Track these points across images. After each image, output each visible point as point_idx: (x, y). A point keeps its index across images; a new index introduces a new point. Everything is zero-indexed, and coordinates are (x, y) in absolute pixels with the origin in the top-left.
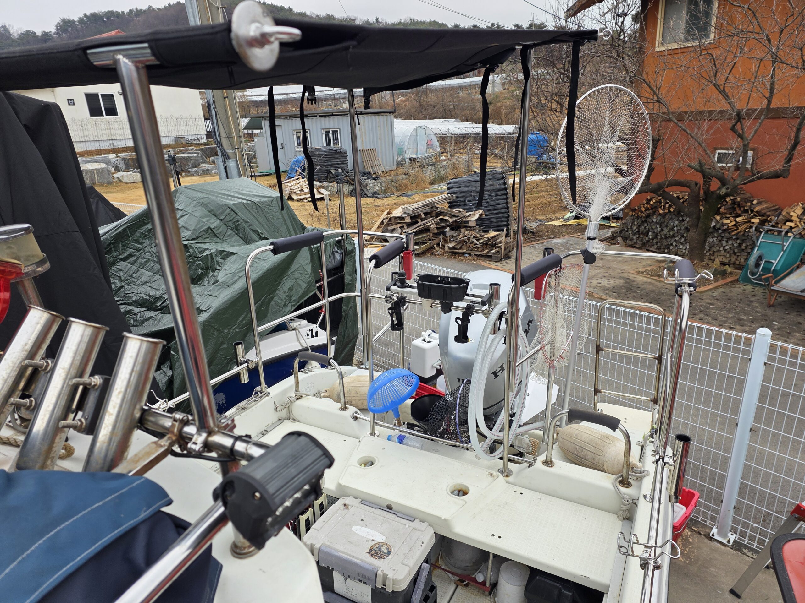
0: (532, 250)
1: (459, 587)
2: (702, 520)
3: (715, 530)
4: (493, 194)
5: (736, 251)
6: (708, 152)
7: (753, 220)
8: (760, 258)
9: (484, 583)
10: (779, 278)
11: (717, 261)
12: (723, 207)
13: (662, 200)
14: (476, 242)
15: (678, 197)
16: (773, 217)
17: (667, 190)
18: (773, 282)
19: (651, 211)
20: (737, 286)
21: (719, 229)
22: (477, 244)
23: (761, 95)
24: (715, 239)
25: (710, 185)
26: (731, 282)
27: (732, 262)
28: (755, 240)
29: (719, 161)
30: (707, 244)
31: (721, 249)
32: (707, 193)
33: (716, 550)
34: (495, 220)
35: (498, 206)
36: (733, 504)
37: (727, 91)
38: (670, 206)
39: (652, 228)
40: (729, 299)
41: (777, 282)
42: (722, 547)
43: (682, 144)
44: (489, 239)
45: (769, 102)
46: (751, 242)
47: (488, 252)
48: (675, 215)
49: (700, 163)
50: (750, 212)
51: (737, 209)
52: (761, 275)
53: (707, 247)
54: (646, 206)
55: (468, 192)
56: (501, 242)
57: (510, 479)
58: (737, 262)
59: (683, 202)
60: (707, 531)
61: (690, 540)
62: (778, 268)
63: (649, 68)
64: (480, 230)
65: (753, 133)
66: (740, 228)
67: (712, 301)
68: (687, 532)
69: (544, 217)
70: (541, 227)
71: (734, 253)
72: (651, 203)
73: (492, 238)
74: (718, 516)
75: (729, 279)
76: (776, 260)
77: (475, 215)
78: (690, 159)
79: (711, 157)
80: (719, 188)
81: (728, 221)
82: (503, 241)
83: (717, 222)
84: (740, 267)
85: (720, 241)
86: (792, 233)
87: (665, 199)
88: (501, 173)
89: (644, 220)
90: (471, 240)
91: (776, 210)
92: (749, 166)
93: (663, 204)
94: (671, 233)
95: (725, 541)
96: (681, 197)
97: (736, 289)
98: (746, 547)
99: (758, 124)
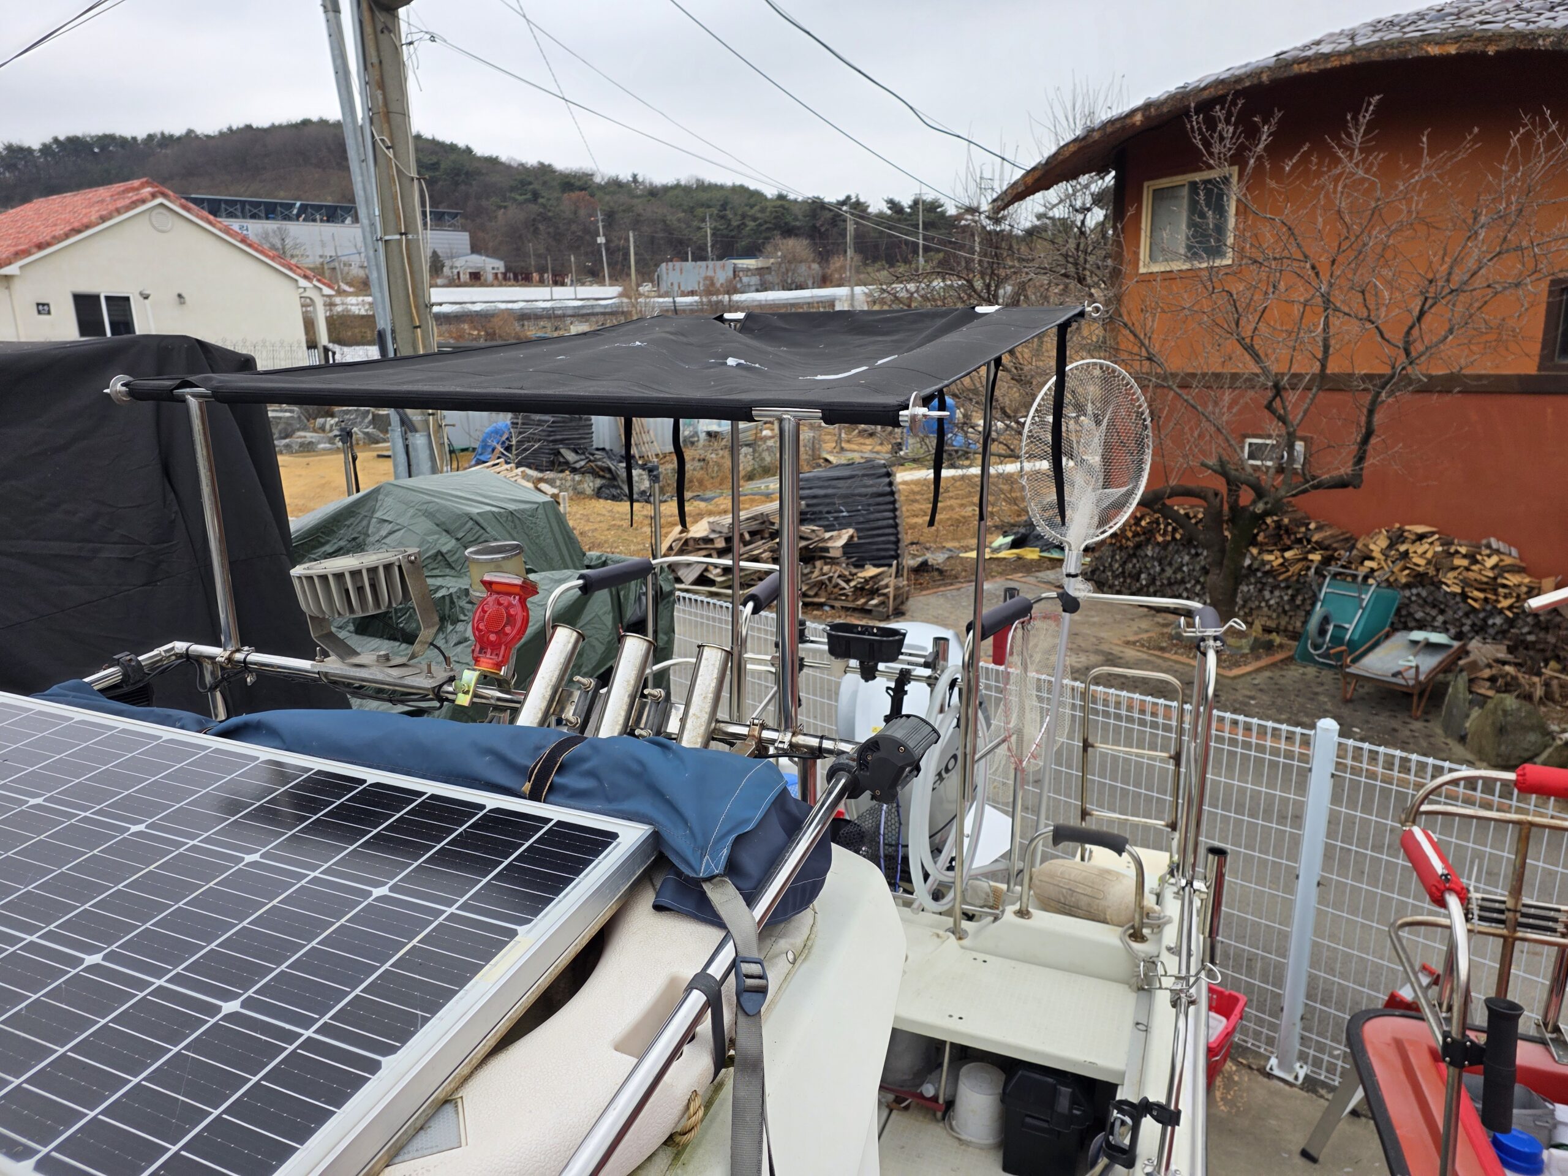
0: (942, 600)
1: (895, 1113)
2: (1253, 1044)
3: (1273, 1061)
4: (871, 501)
5: (1287, 607)
6: (1233, 442)
7: (1311, 557)
8: (1326, 620)
9: (935, 1099)
10: (1358, 653)
11: (1258, 626)
12: (1262, 534)
13: (1161, 520)
14: (843, 584)
15: (1187, 515)
16: (1342, 552)
17: (1168, 502)
18: (1349, 660)
19: (1142, 538)
20: (1293, 667)
21: (1258, 570)
22: (844, 589)
23: (1311, 356)
24: (1252, 587)
25: (1238, 496)
26: (1282, 661)
27: (1282, 628)
28: (1316, 590)
29: (1251, 456)
30: (1240, 595)
31: (1263, 604)
32: (1234, 508)
33: (1277, 1093)
34: (875, 547)
35: (880, 523)
36: (1300, 1011)
37: (1257, 347)
38: (1174, 530)
39: (1146, 567)
40: (1280, 690)
41: (1355, 661)
42: (1287, 1088)
43: (1191, 429)
44: (867, 581)
45: (1323, 366)
46: (1310, 594)
47: (866, 603)
48: (1183, 545)
49: (1220, 460)
50: (1305, 543)
51: (1285, 537)
52: (1328, 648)
53: (1239, 601)
54: (1133, 528)
55: (826, 496)
56: (887, 586)
57: (965, 942)
58: (1290, 628)
59: (1197, 523)
60: (1262, 1063)
61: (1236, 1078)
62: (1356, 637)
63: (1130, 305)
64: (847, 564)
65: (1301, 414)
66: (1291, 569)
67: (1253, 693)
68: (1229, 1066)
69: (956, 544)
70: (953, 561)
71: (1285, 612)
72: (1143, 523)
73: (872, 578)
74: (1276, 1035)
75: (1280, 656)
76: (1351, 623)
77: (840, 537)
78: (1202, 452)
79: (1238, 450)
80: (1254, 502)
81: (1270, 557)
82: (892, 584)
83: (1254, 558)
84: (1296, 636)
85: (1261, 591)
86: (1374, 578)
87: (1166, 518)
88: (885, 466)
89: (1131, 552)
90: (834, 581)
91: (1347, 540)
92: (1298, 466)
93: (1162, 526)
94: (1179, 576)
95: (1290, 1078)
96: (1191, 515)
97: (1290, 673)
98: (1324, 1085)
99: (1308, 401)
